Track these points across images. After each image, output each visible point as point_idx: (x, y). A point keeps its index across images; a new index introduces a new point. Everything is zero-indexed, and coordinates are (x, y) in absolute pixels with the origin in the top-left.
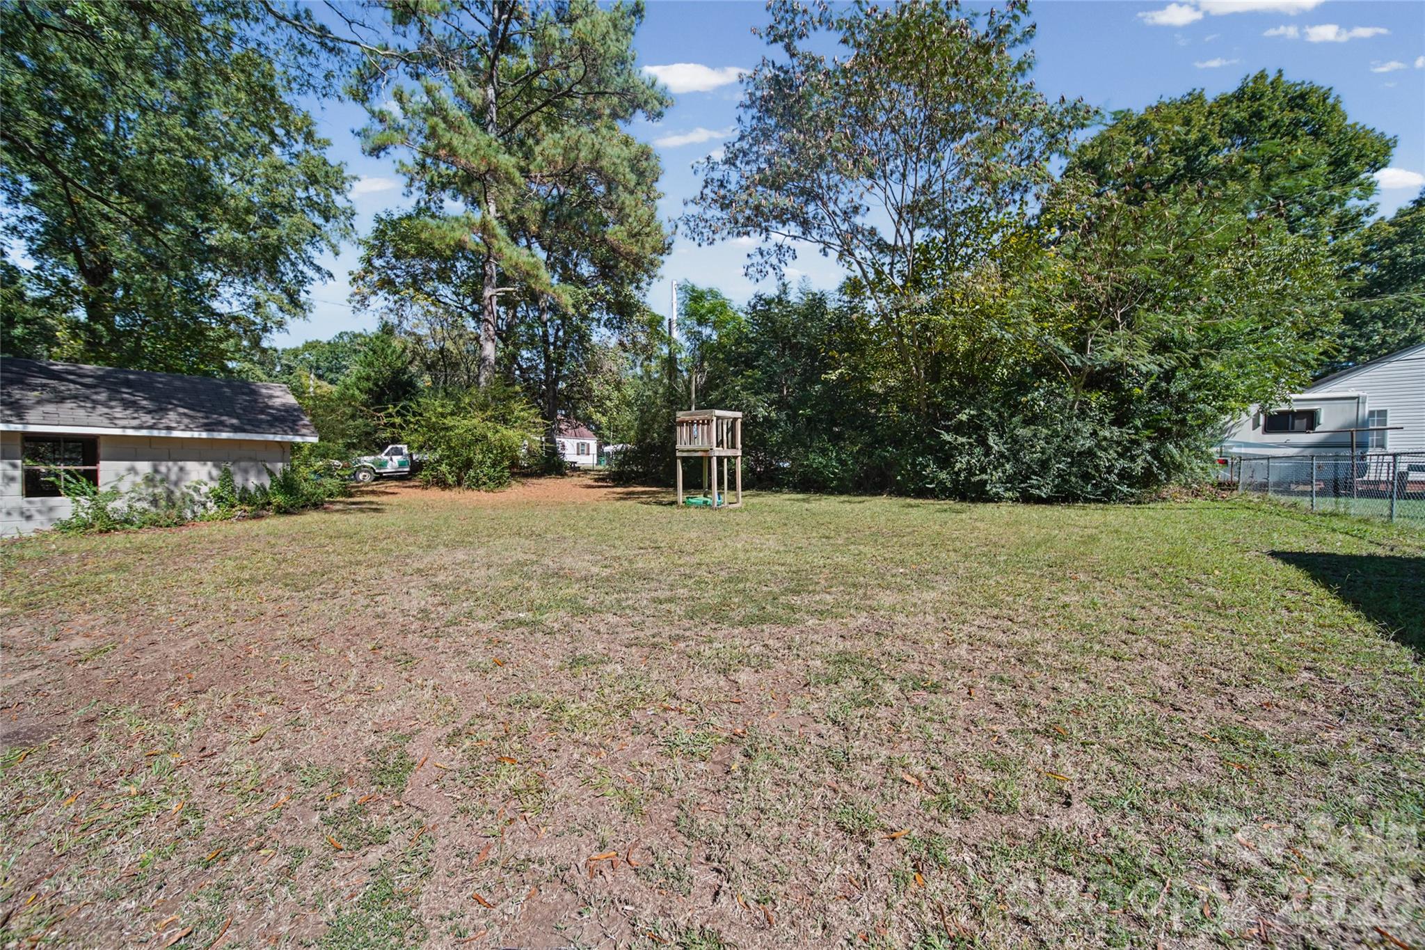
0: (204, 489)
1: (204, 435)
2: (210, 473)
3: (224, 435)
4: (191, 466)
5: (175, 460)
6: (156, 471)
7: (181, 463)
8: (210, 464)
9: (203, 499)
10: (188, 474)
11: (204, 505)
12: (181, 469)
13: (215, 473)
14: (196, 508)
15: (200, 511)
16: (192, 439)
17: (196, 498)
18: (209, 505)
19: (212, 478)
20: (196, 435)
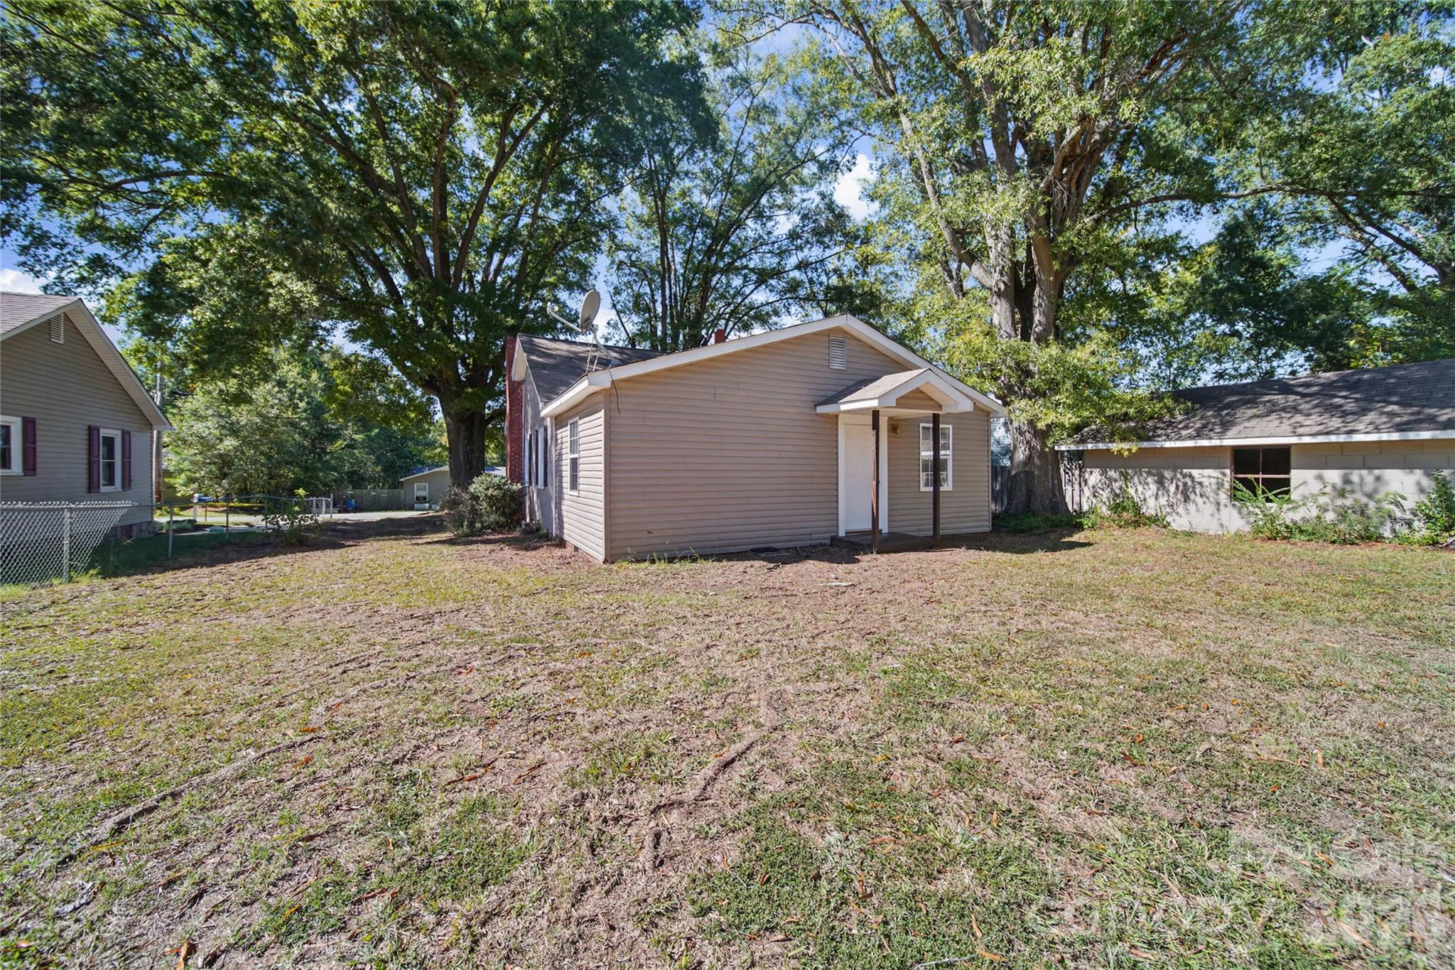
0: (1409, 504)
1: (1395, 436)
2: (1418, 484)
3: (1426, 435)
4: (1390, 474)
5: (1370, 468)
6: (1347, 481)
7: (1377, 472)
8: (1418, 472)
9: (1408, 516)
10: (1387, 483)
11: (1409, 524)
12: (1378, 479)
13: (1426, 482)
14: (1397, 527)
15: (1405, 531)
16: (1380, 442)
17: (1398, 514)
18: (1416, 524)
19: (1422, 491)
20: (1385, 437)
